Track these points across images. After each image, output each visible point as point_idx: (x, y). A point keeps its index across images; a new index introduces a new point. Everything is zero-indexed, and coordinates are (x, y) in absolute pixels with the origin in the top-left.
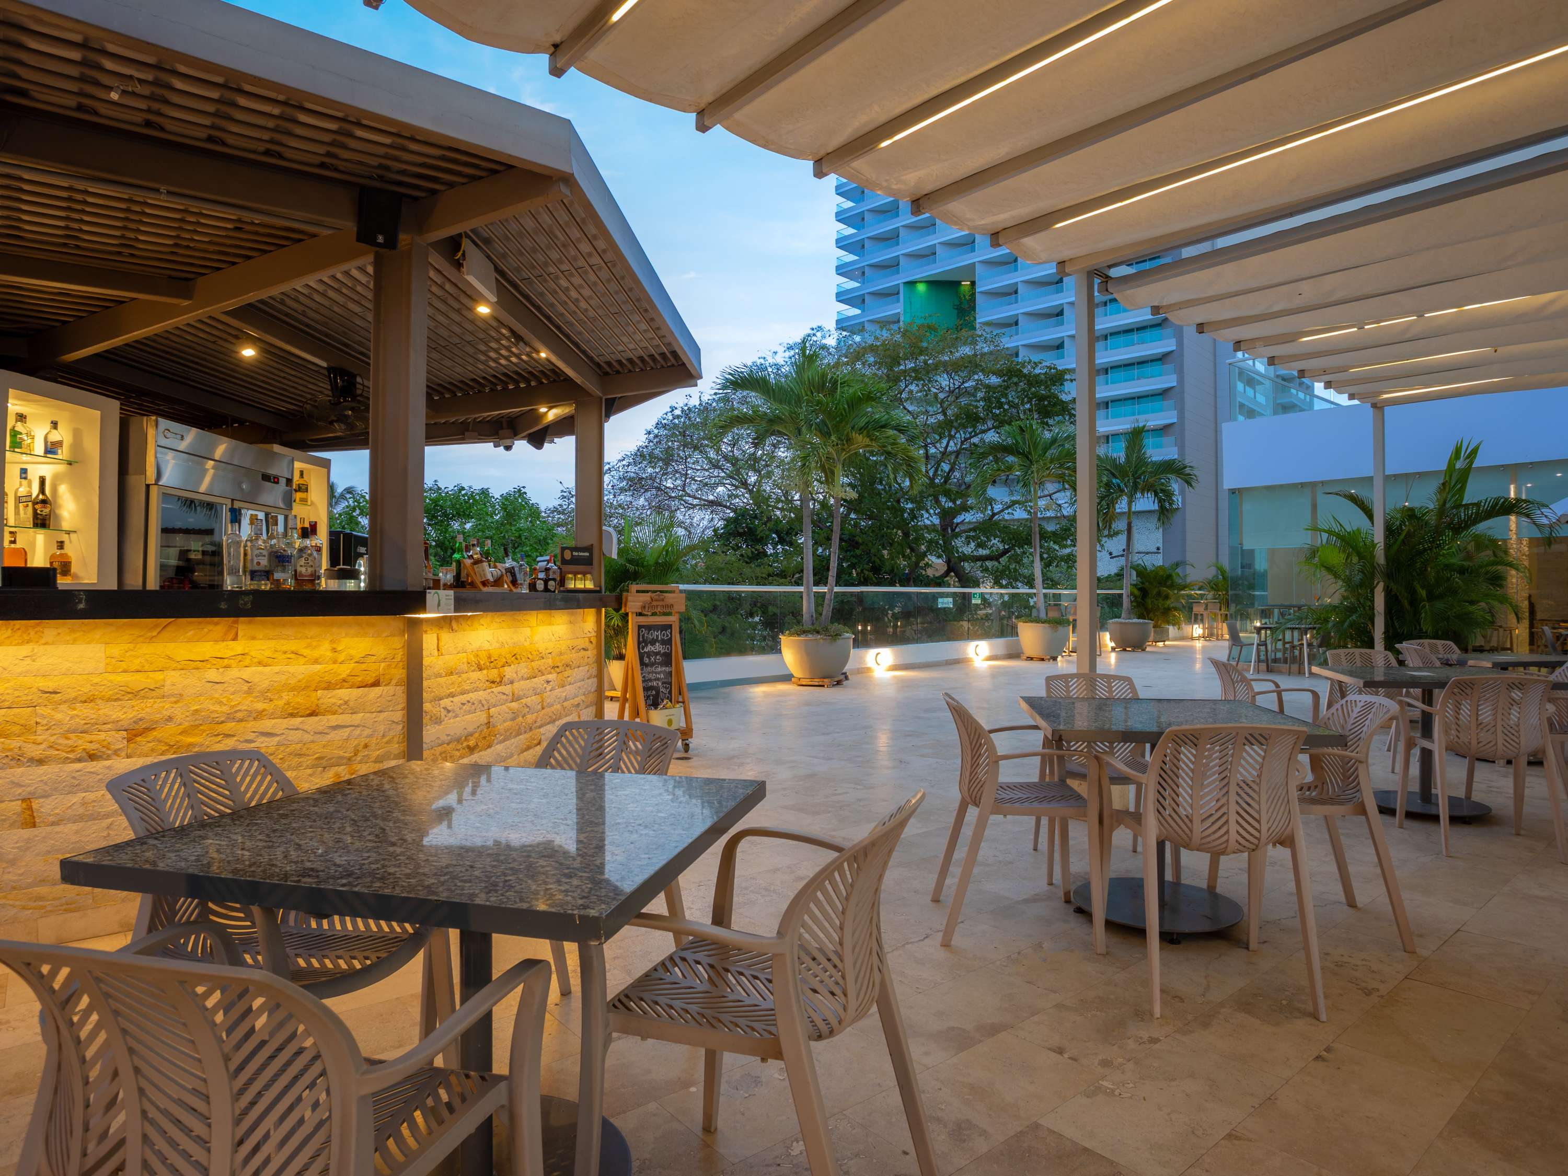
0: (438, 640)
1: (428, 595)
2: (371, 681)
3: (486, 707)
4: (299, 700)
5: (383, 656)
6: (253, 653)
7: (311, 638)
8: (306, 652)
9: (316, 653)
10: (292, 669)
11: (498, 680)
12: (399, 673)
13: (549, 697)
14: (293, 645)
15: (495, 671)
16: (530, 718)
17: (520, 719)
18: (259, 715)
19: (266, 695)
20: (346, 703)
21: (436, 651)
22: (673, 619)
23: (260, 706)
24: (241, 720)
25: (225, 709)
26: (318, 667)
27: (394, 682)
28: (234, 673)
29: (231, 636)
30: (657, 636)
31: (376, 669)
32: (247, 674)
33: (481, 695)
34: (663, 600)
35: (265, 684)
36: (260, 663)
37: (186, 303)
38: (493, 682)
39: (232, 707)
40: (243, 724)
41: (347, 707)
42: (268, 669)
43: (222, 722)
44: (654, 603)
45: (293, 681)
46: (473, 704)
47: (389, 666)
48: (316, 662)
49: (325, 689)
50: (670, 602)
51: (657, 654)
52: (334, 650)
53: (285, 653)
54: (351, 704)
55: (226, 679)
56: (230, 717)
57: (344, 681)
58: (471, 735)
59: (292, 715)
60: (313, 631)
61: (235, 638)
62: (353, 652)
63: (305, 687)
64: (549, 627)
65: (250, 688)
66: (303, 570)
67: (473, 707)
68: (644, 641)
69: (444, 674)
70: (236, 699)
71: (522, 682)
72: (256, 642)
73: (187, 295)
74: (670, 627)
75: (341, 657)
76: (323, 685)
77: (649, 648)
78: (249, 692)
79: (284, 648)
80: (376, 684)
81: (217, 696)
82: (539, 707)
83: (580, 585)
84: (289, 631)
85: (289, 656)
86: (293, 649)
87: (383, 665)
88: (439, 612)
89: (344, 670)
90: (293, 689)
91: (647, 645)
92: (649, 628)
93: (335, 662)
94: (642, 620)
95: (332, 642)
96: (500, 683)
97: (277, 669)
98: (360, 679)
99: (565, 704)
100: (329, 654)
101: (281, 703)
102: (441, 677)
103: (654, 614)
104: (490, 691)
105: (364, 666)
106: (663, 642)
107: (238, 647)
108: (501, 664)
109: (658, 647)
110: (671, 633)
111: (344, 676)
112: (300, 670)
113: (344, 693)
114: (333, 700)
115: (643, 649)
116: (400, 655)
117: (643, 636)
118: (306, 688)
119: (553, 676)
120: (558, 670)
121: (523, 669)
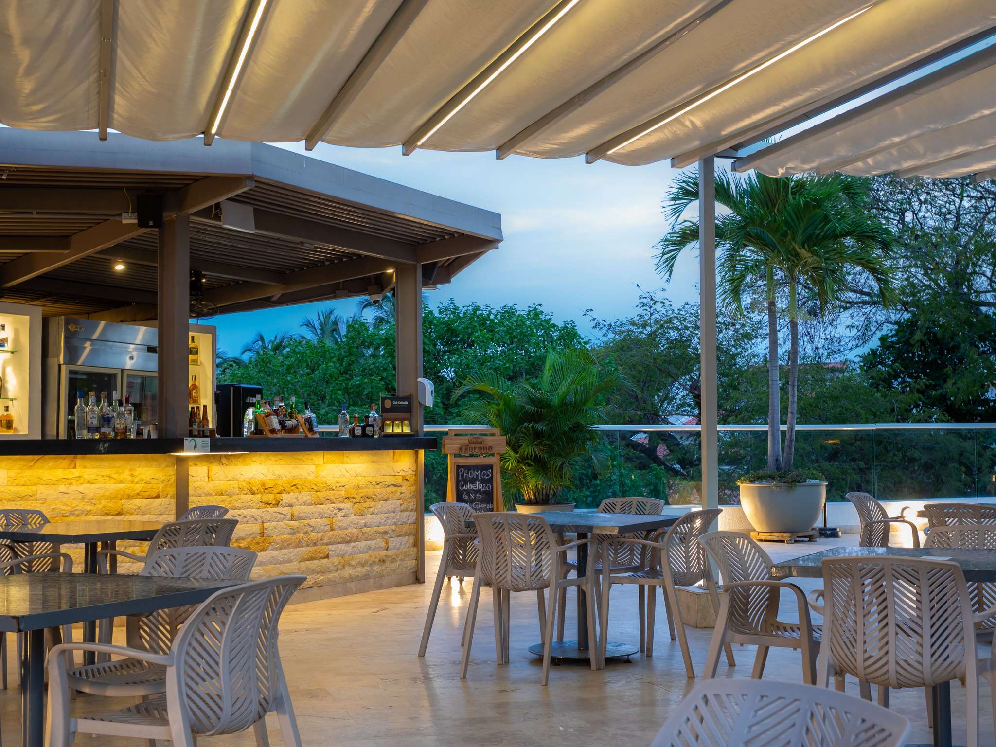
0: (208, 470)
1: (185, 441)
2: (155, 495)
3: (260, 521)
4: (111, 505)
5: (162, 479)
6: (85, 476)
7: (119, 467)
8: (114, 476)
9: (122, 477)
10: (107, 486)
11: (274, 503)
12: (172, 491)
13: (339, 521)
14: (107, 472)
15: (272, 496)
16: (313, 536)
17: (302, 534)
18: (88, 513)
19: (91, 501)
20: (139, 508)
21: (206, 478)
22: (493, 460)
23: (89, 508)
24: (78, 516)
25: (69, 508)
26: (122, 486)
27: (169, 496)
28: (74, 487)
29: (73, 466)
30: (477, 476)
31: (157, 488)
32: (81, 488)
33: (254, 512)
34: (481, 443)
35: (91, 495)
36: (89, 482)
37: (67, 252)
38: (268, 504)
39: (73, 507)
40: (79, 518)
41: (139, 510)
42: (93, 486)
43: (67, 516)
44: (472, 446)
45: (107, 494)
46: (245, 517)
47: (166, 486)
48: (121, 482)
49: (126, 499)
50: (490, 444)
51: (476, 492)
52: (132, 475)
53: (103, 476)
54: (142, 508)
55: (70, 491)
56: (72, 513)
57: (138, 494)
58: (243, 539)
59: (107, 514)
60: (119, 463)
61: (75, 467)
62: (143, 476)
63: (113, 497)
64: (341, 465)
65: (83, 496)
66: (118, 426)
67: (245, 520)
68: (463, 480)
69: (214, 494)
70: (75, 503)
71: (303, 507)
72: (86, 470)
73: (66, 246)
74: (491, 467)
75: (136, 480)
76: (126, 496)
77: (469, 486)
78: (83, 499)
79: (103, 474)
80: (158, 497)
81: (64, 500)
82: (328, 528)
83: (397, 430)
84: (106, 464)
85: (105, 478)
86: (108, 474)
87: (162, 485)
88: (195, 451)
89: (138, 488)
90: (107, 498)
91: (466, 484)
92: (468, 468)
93: (132, 482)
94: (461, 461)
95: (131, 470)
96: (277, 504)
97: (98, 486)
98: (147, 493)
99: (364, 530)
100: (129, 477)
101: (100, 506)
102: (211, 495)
103: (471, 456)
104: (264, 510)
105: (150, 485)
106: (483, 481)
107: (76, 472)
108: (278, 491)
109: (478, 486)
110: (492, 473)
111: (138, 491)
112: (111, 487)
113: (138, 502)
114: (131, 506)
115: (462, 486)
116: (173, 479)
117: (462, 475)
118: (115, 498)
119: (347, 505)
120: (354, 501)
121: (305, 496)
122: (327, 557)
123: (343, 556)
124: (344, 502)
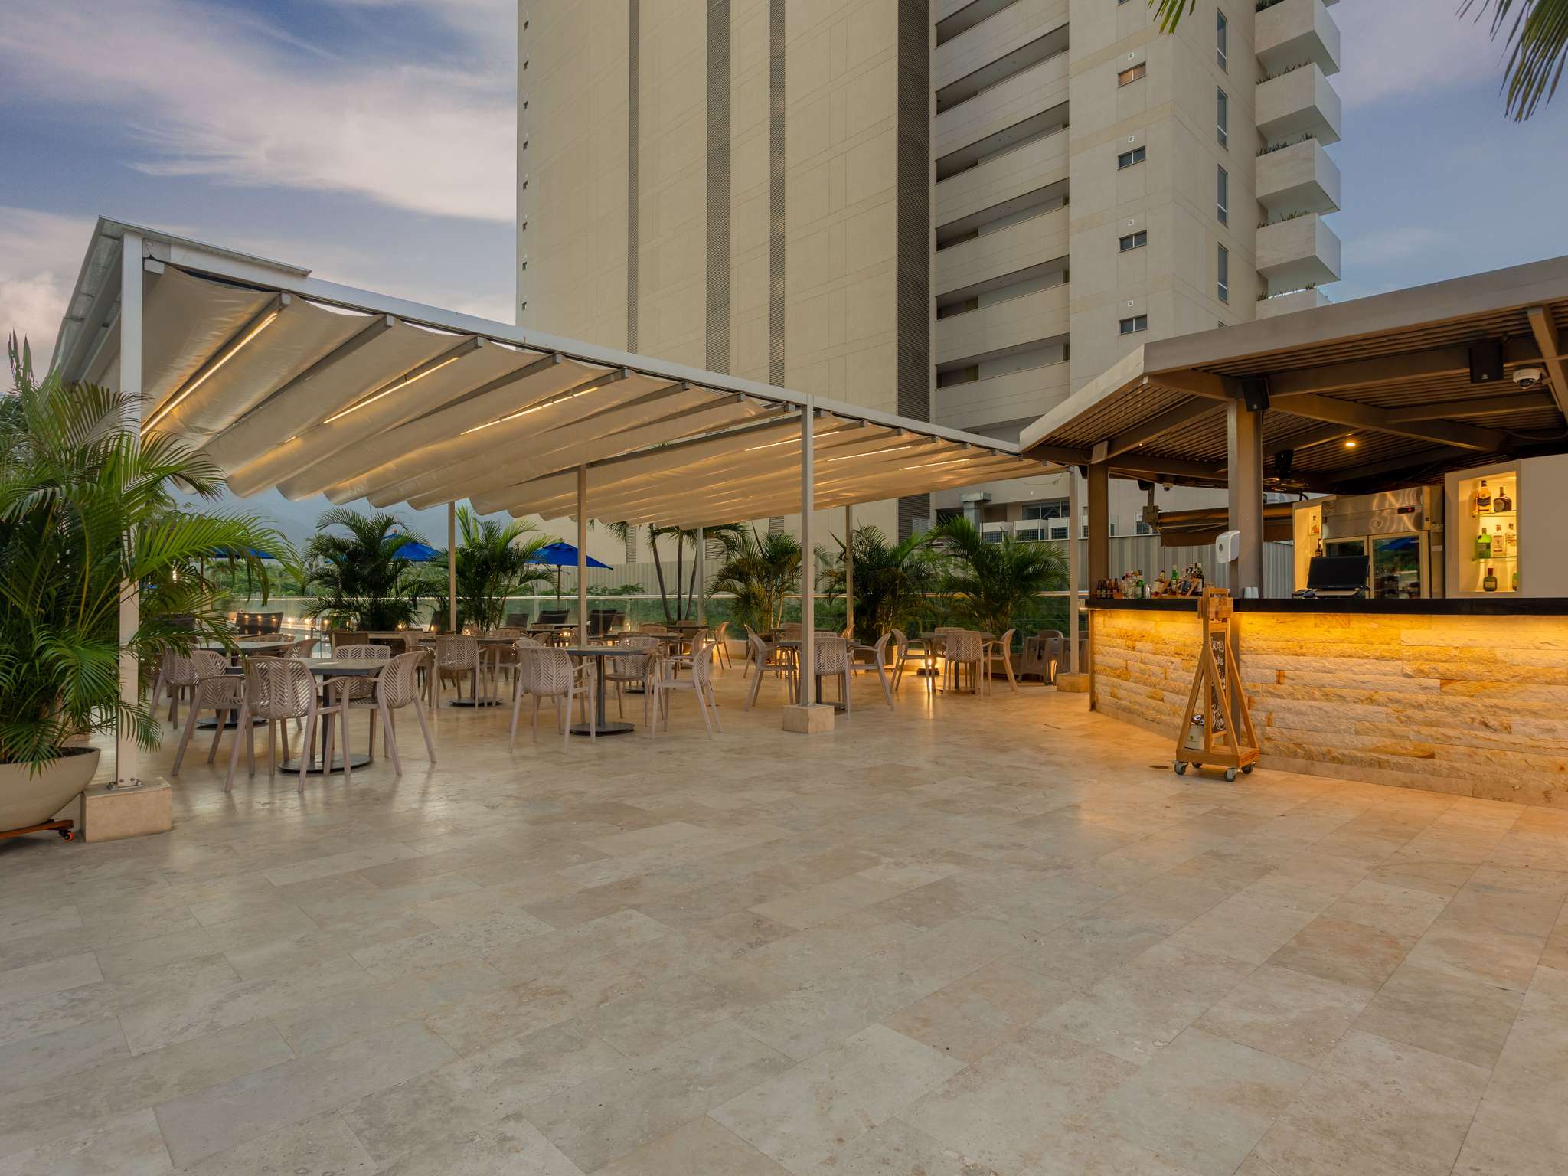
119: (1177, 660)
120: (1182, 657)
121: (1149, 646)
122: (1162, 700)
123: (1174, 705)
124: (1174, 657)
